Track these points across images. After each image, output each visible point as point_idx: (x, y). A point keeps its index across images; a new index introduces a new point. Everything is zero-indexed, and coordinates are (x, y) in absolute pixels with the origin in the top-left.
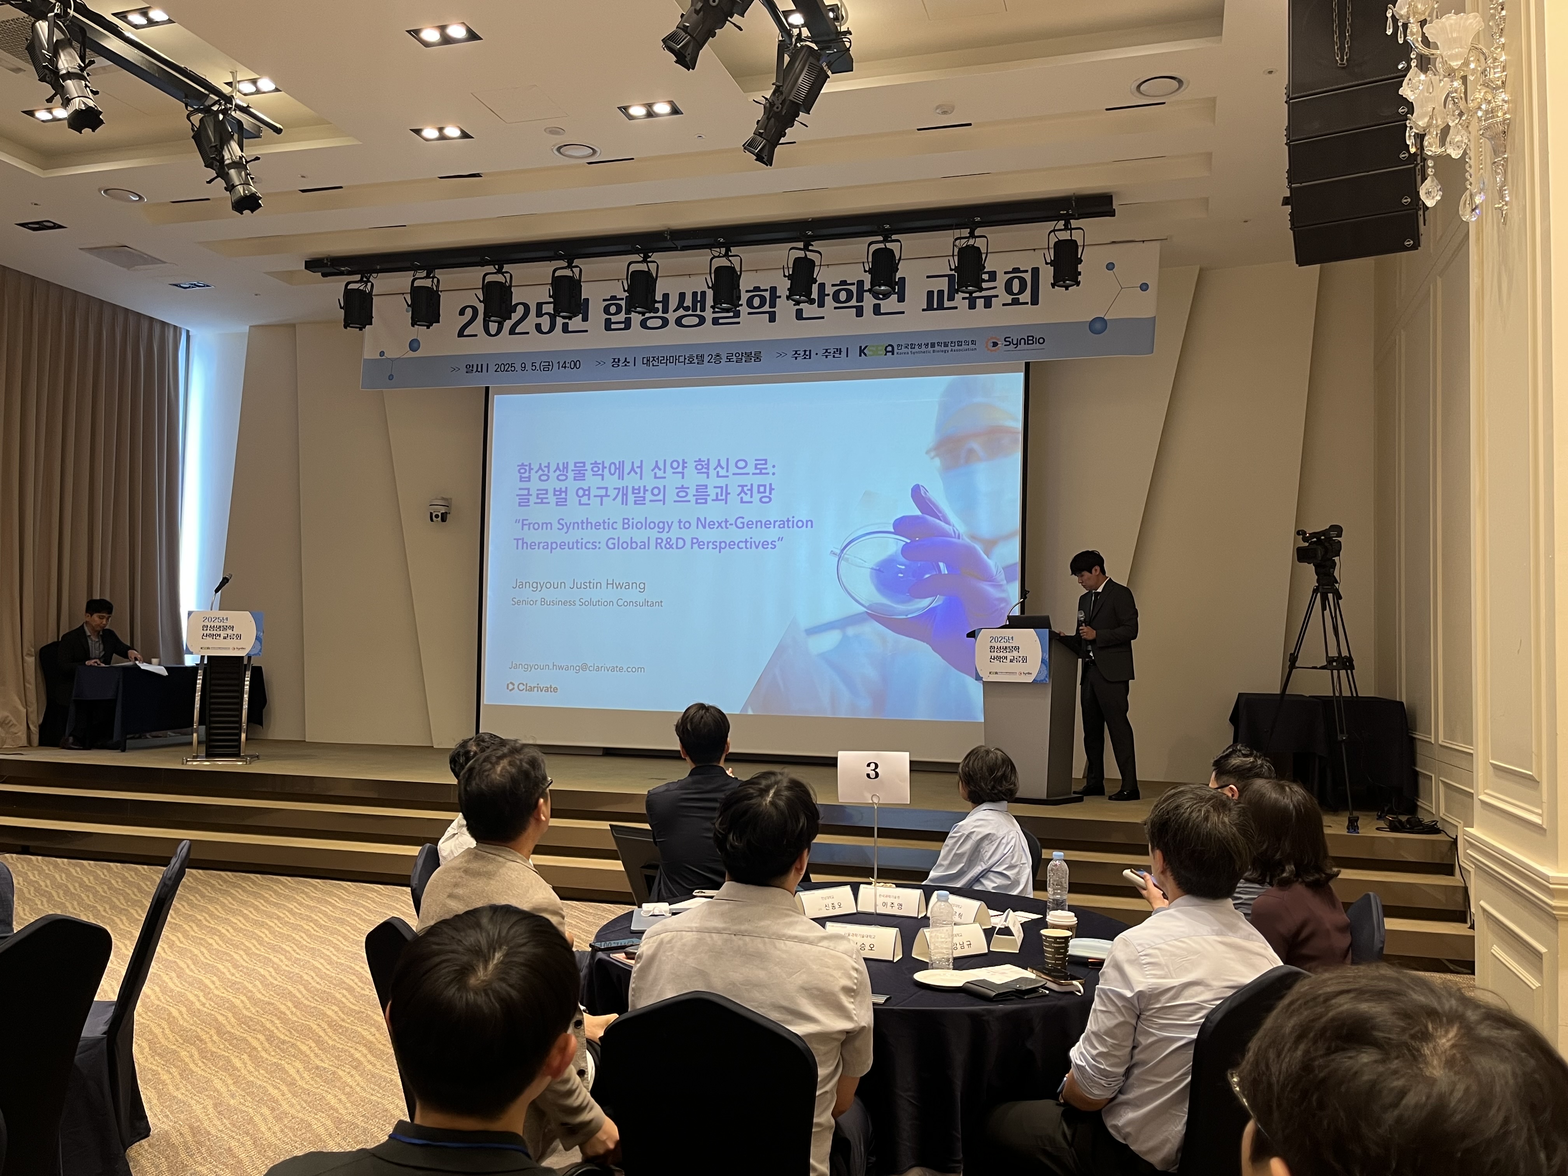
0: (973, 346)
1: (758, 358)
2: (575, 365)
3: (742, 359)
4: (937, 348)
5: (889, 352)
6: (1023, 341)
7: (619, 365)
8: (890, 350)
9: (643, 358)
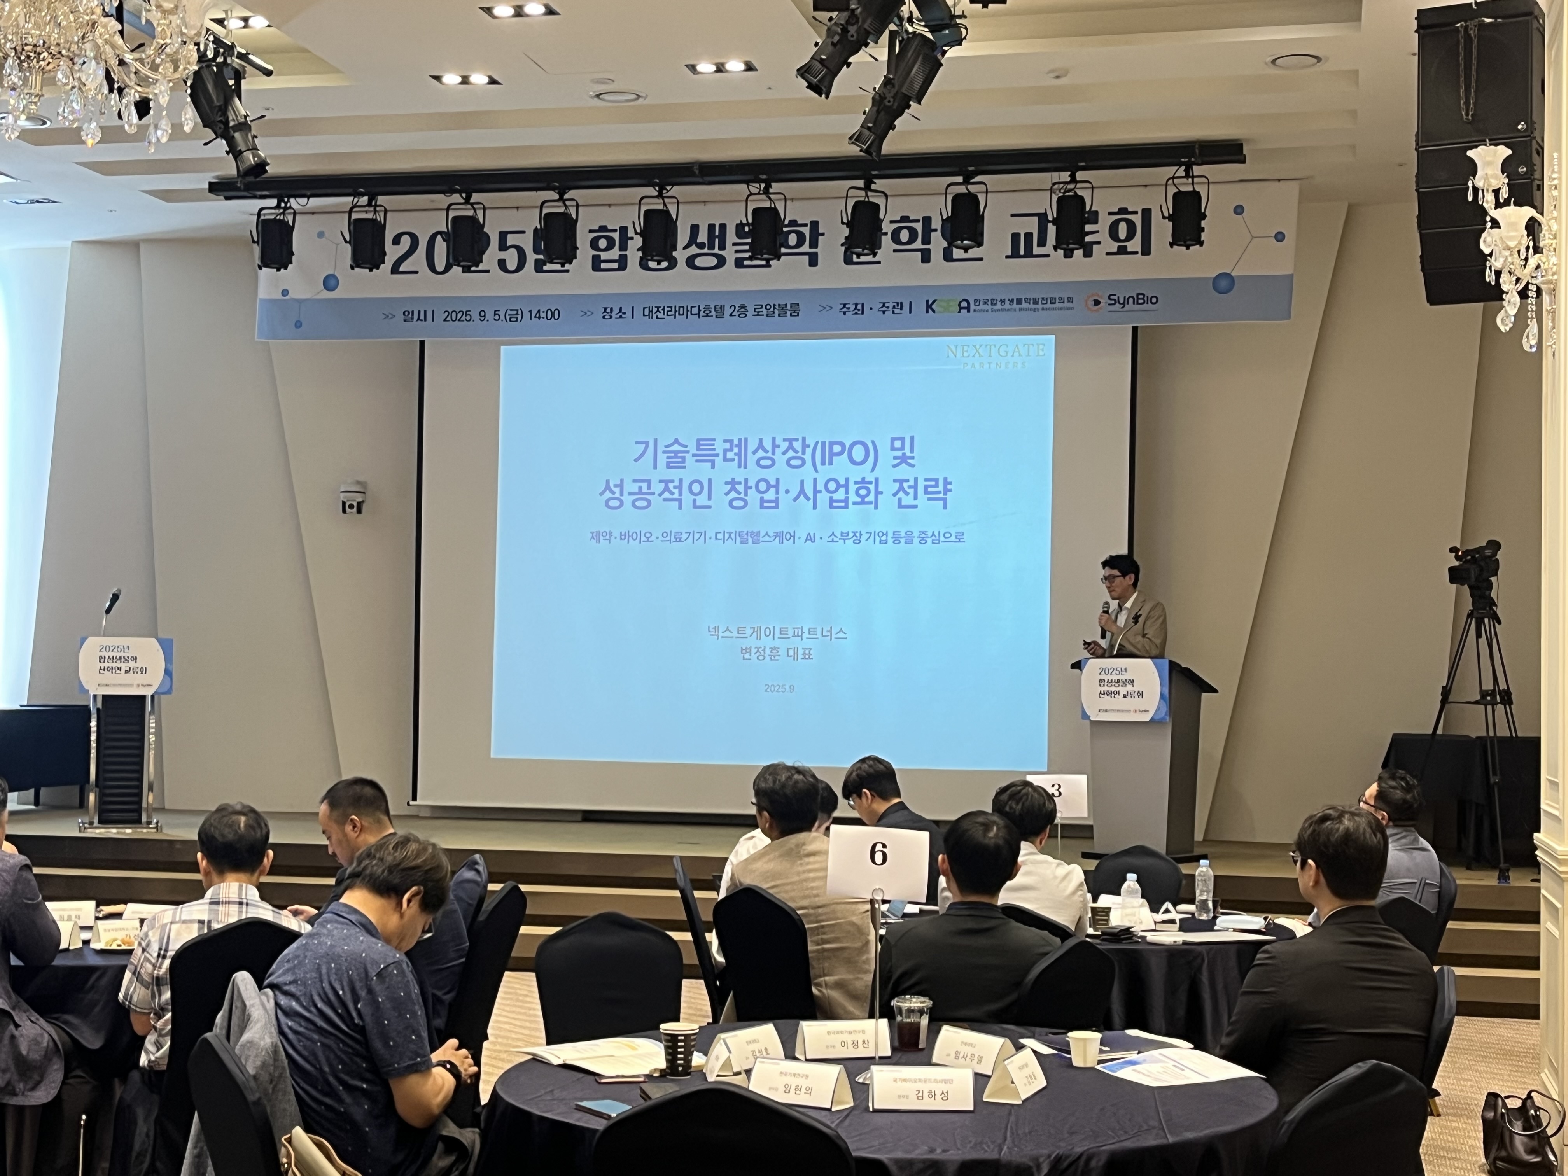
0: (1070, 305)
1: (795, 310)
2: (553, 314)
3: (774, 314)
4: (1024, 305)
5: (964, 308)
6: (1131, 300)
7: (611, 317)
8: (965, 306)
9: (644, 308)
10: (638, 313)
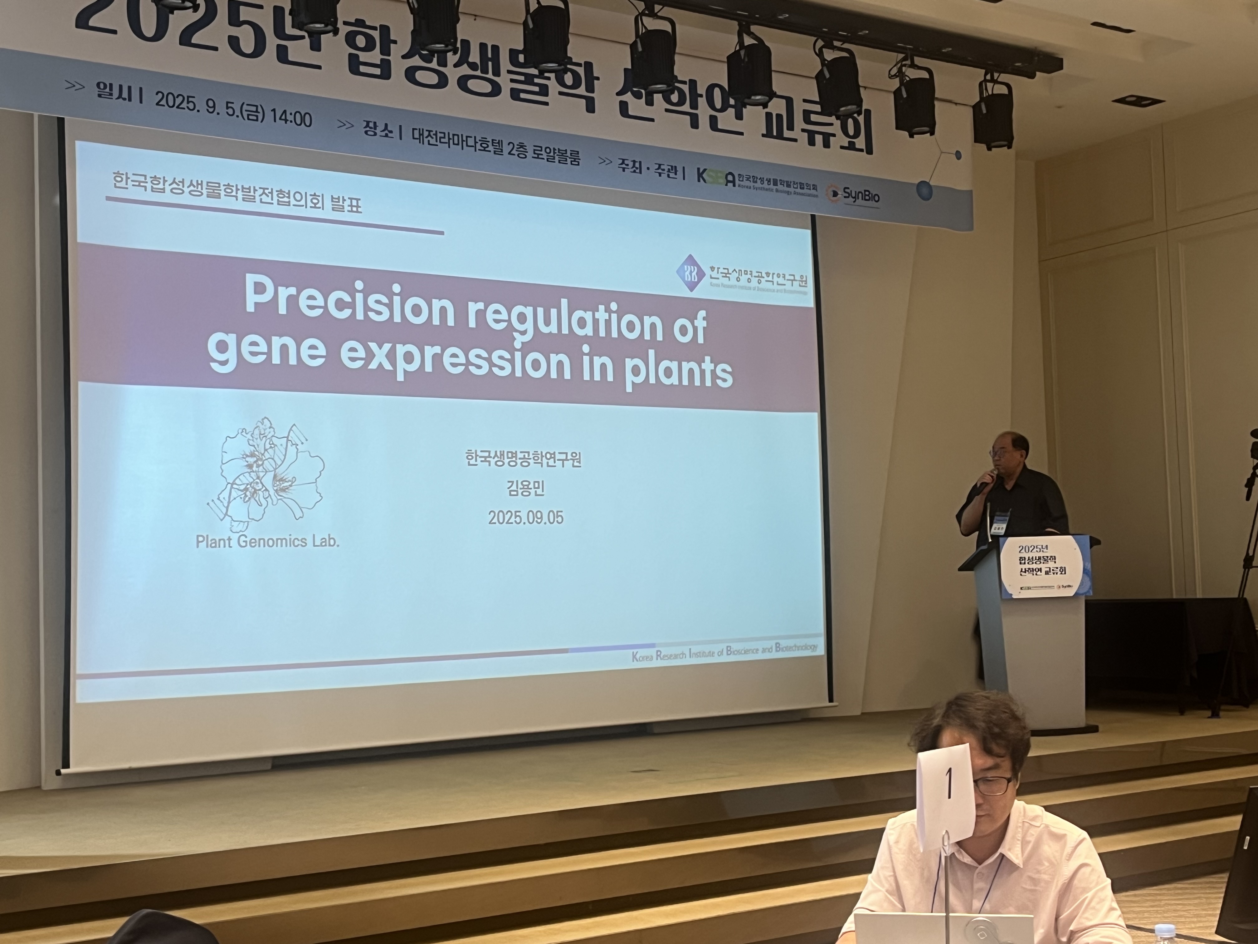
0: (813, 192)
1: (575, 159)
2: (303, 119)
3: (554, 159)
4: (780, 187)
5: (730, 182)
6: (860, 195)
7: (375, 134)
8: (730, 179)
9: (414, 129)
10: (408, 133)
